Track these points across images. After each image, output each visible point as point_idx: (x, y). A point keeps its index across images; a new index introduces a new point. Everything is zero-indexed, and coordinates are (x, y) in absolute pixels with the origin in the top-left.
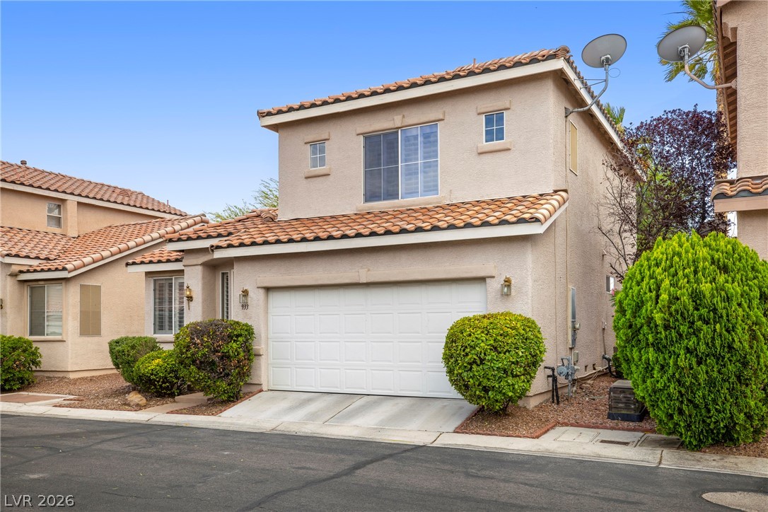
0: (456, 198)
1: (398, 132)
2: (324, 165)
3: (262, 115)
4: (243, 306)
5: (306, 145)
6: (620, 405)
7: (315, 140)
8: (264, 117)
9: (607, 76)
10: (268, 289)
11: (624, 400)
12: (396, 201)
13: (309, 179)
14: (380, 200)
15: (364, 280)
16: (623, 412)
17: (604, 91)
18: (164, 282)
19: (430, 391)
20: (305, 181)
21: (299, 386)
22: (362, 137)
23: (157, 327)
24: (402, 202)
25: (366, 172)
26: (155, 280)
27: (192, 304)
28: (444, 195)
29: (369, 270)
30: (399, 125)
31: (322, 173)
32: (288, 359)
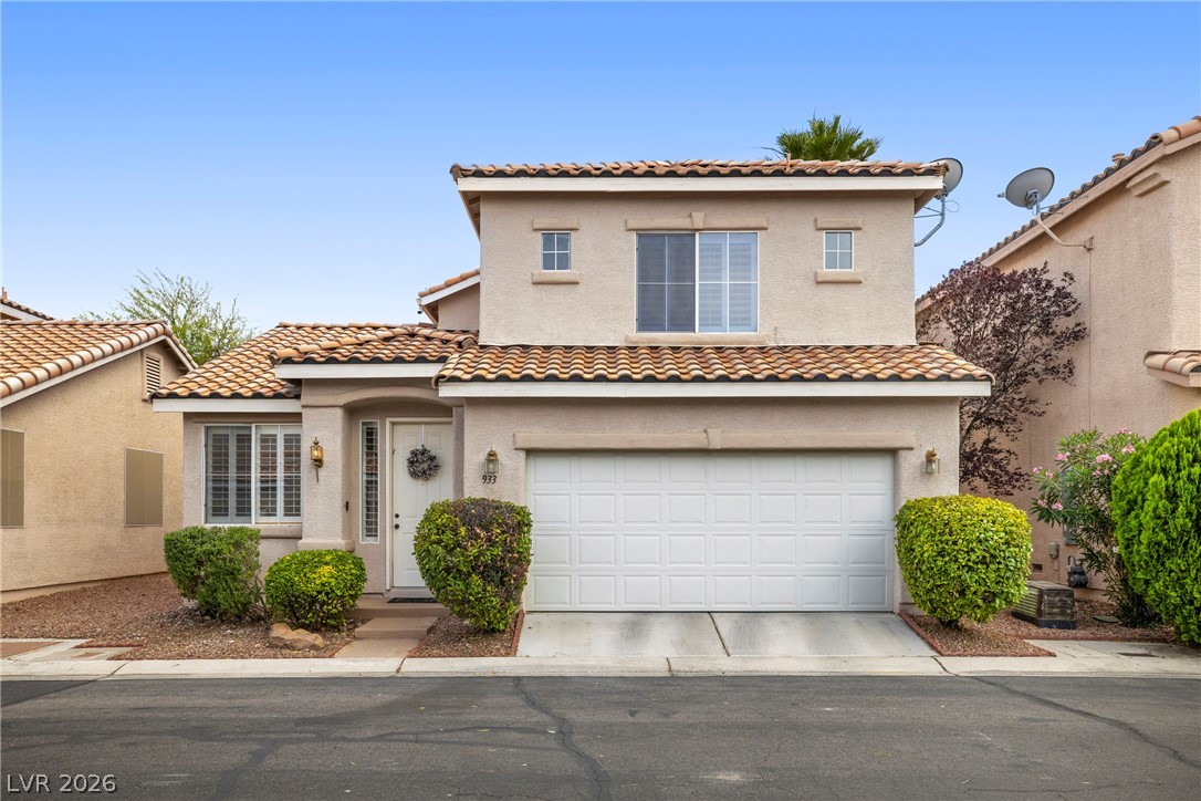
0: (784, 339)
1: (694, 235)
2: (566, 267)
3: (458, 172)
4: (484, 478)
5: (534, 233)
6: (1055, 610)
7: (555, 227)
8: (465, 176)
9: (943, 210)
10: (531, 452)
11: (1059, 604)
12: (691, 334)
13: (540, 286)
14: (663, 330)
15: (717, 445)
16: (1059, 618)
17: (940, 226)
18: (229, 432)
19: (808, 603)
20: (532, 289)
21: (584, 603)
22: (634, 236)
23: (210, 511)
24: (701, 335)
25: (639, 287)
26: (207, 428)
27: (322, 472)
28: (765, 332)
29: (723, 431)
30: (699, 225)
31: (565, 279)
32: (565, 563)
